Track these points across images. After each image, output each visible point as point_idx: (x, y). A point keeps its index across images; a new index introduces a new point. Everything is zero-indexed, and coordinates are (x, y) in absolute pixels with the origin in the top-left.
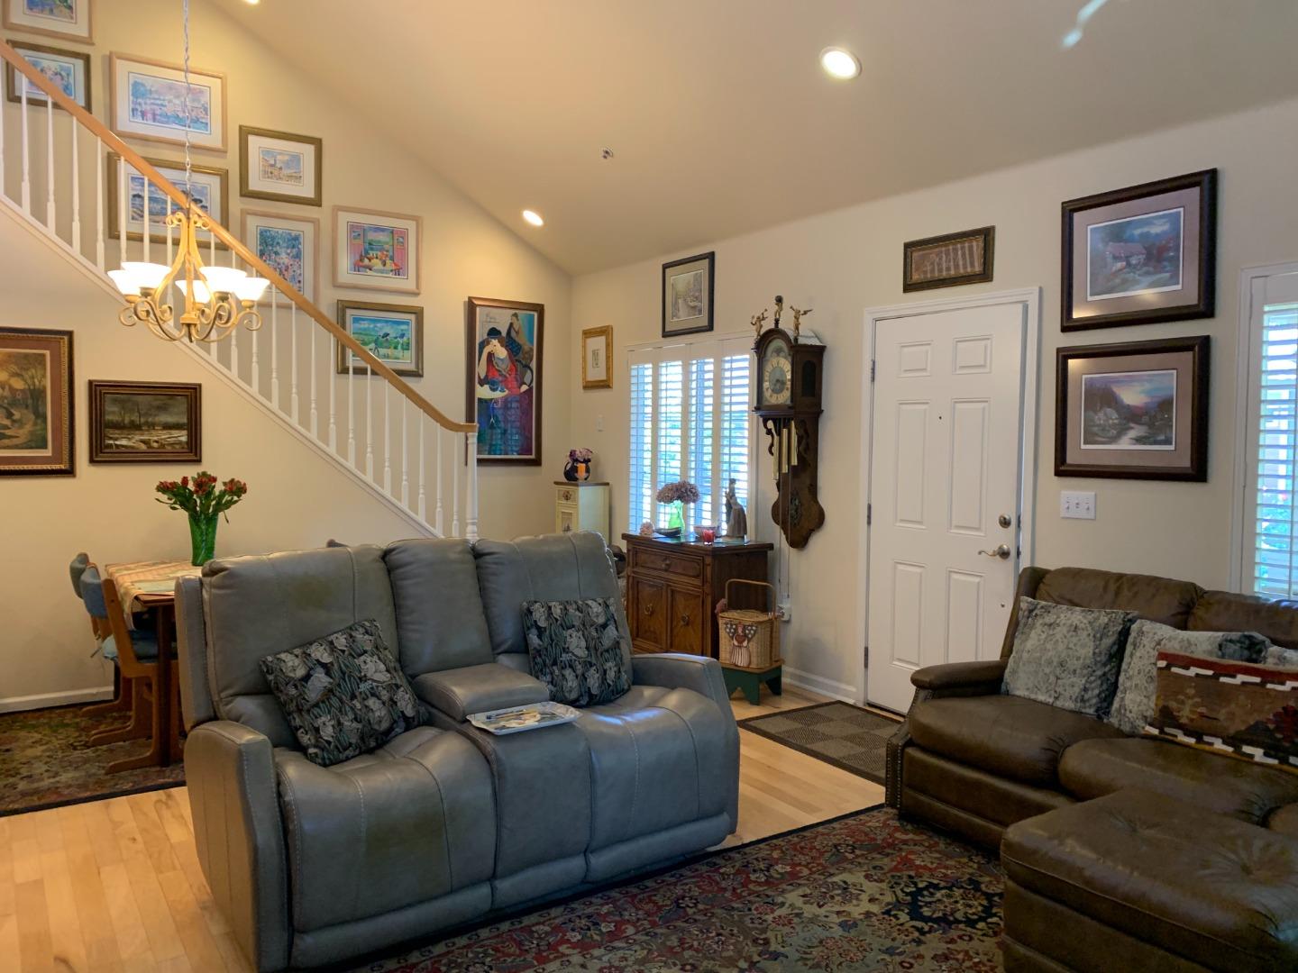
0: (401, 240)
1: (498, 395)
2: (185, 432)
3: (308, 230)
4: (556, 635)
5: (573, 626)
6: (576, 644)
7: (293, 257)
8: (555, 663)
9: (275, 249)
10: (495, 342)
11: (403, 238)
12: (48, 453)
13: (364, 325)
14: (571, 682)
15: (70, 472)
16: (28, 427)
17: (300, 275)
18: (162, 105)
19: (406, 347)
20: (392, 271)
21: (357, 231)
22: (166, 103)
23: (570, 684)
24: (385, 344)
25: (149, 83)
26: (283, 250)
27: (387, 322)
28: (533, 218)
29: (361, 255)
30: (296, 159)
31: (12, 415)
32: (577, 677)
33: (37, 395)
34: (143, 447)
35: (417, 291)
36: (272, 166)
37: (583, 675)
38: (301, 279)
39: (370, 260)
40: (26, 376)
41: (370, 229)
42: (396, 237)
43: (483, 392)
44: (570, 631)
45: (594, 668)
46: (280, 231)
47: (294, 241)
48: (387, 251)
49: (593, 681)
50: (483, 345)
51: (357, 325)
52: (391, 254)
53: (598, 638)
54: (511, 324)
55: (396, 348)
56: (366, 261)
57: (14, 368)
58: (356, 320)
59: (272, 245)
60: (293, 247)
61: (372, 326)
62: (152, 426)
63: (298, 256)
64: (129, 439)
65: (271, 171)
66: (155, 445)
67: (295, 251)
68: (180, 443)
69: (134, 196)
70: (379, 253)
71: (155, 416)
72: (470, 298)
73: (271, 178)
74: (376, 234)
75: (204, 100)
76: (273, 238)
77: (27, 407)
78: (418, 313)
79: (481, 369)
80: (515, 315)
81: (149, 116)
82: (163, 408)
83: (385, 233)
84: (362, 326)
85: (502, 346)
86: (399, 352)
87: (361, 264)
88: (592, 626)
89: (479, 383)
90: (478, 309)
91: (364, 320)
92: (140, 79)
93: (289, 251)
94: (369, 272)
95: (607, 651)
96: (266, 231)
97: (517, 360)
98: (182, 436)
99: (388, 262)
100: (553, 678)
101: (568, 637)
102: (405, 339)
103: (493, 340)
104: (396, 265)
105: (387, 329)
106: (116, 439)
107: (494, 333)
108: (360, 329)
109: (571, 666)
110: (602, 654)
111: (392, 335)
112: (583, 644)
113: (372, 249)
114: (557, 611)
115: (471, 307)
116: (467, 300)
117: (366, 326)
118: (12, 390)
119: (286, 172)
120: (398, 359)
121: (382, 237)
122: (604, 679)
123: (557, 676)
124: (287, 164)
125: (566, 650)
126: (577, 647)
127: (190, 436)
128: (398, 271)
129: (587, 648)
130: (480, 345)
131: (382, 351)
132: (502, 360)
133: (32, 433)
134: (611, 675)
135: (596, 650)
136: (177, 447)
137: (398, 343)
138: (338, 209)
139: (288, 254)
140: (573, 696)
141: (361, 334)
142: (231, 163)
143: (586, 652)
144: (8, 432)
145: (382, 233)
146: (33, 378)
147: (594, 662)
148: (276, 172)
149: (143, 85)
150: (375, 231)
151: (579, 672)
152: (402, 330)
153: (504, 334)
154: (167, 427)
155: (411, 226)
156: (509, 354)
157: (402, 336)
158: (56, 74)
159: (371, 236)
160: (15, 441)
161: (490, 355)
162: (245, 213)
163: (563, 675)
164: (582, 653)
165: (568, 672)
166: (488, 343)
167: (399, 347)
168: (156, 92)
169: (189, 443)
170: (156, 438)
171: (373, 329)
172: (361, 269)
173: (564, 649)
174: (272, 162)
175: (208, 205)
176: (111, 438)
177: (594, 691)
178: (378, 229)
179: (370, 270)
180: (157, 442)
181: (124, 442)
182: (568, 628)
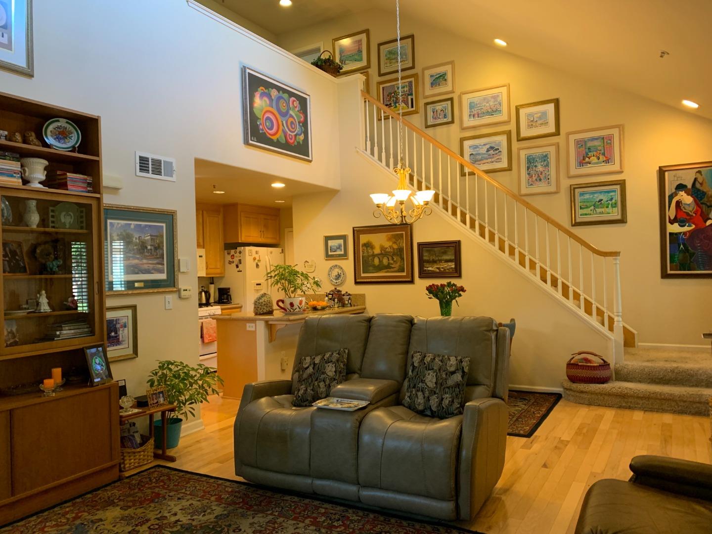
0: (609, 142)
1: (686, 229)
2: (454, 263)
3: (552, 150)
4: (421, 372)
5: (433, 369)
6: (430, 379)
7: (545, 166)
8: (414, 387)
9: (535, 164)
10: (682, 193)
11: (610, 140)
12: (404, 274)
13: (587, 196)
14: (420, 399)
15: (412, 282)
16: (399, 264)
17: (549, 175)
18: (481, 109)
19: (614, 206)
20: (603, 162)
21: (580, 143)
22: (483, 107)
23: (419, 401)
24: (601, 206)
25: (476, 100)
26: (539, 164)
27: (601, 192)
28: (690, 104)
29: (584, 157)
30: (544, 114)
31: (394, 259)
32: (424, 398)
33: (401, 250)
34: (438, 271)
35: (621, 170)
36: (532, 121)
37: (428, 397)
38: (549, 177)
39: (589, 158)
40: (398, 243)
41: (589, 140)
42: (605, 141)
43: (675, 228)
44: (430, 371)
45: (437, 395)
46: (537, 154)
47: (545, 158)
48: (600, 150)
49: (434, 402)
50: (671, 197)
51: (582, 197)
52: (603, 151)
53: (446, 379)
54: (696, 179)
55: (607, 207)
56: (587, 159)
57: (394, 240)
58: (582, 194)
59: (533, 163)
60: (545, 161)
61: (591, 196)
62: (440, 261)
63: (547, 165)
64: (432, 267)
65: (531, 124)
66: (442, 269)
67: (545, 163)
68: (452, 268)
69: (470, 155)
70: (595, 153)
71: (441, 256)
72: (659, 167)
73: (532, 127)
74: (592, 142)
75: (499, 99)
76: (534, 159)
77: (398, 255)
78: (622, 184)
79: (671, 213)
80: (699, 172)
81: (476, 116)
82: (445, 253)
83: (599, 140)
84: (585, 197)
85: (688, 195)
86: (610, 210)
87: (584, 162)
88: (444, 371)
89: (670, 222)
90: (666, 173)
91: (586, 194)
92: (472, 100)
93: (542, 164)
94: (589, 165)
95: (448, 388)
96: (530, 156)
97: (702, 203)
98: (452, 265)
99: (601, 157)
100: (411, 395)
101: (427, 374)
102: (613, 201)
103: (680, 192)
104: (606, 157)
105: (601, 197)
106: (428, 267)
107: (681, 187)
108: (585, 199)
109: (422, 391)
110: (444, 388)
111: (605, 199)
112: (434, 380)
113: (590, 152)
114: (428, 359)
115: (662, 172)
116: (658, 169)
117: (588, 197)
118: (394, 249)
119: (539, 122)
120: (609, 213)
121: (596, 143)
122: (440, 403)
123: (414, 394)
124: (540, 118)
125: (423, 381)
126: (430, 381)
127: (456, 265)
128: (607, 161)
129: (436, 383)
130: (669, 196)
131: (599, 210)
132: (689, 205)
133: (400, 266)
134: (446, 402)
135: (441, 385)
136: (451, 270)
137: (609, 204)
138: (568, 134)
139: (542, 165)
140: (421, 408)
141: (584, 202)
142: (512, 127)
143: (435, 385)
144: (393, 266)
145: (596, 141)
146: (400, 243)
147: (437, 391)
148: (534, 124)
149: (473, 103)
150: (592, 141)
151: (426, 395)
152: (611, 196)
153: (689, 186)
154: (447, 261)
155: (615, 132)
156: (695, 200)
157: (611, 199)
158: (441, 111)
159: (589, 144)
160: (395, 269)
161: (678, 203)
162: (519, 149)
163: (417, 395)
164: (431, 385)
165: (420, 394)
166: (676, 195)
167: (610, 206)
168: (479, 103)
169: (456, 267)
170: (442, 267)
171: (592, 198)
172: (584, 164)
173: (422, 380)
174: (532, 119)
175: (502, 150)
176: (426, 267)
177: (434, 409)
178: (593, 139)
179: (590, 163)
180: (443, 268)
181: (430, 269)
182: (429, 370)
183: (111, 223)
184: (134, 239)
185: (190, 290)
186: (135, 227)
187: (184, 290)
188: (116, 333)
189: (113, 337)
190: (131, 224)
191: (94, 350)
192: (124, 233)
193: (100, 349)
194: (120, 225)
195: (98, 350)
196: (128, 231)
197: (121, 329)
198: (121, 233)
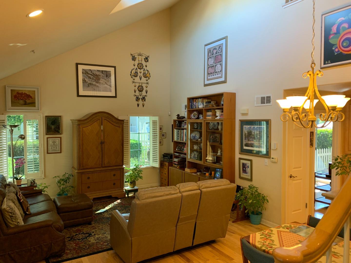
183: (245, 127)
184: (253, 133)
185: (275, 159)
186: (253, 128)
187: (272, 158)
188: (245, 169)
189: (244, 170)
190: (251, 127)
191: (218, 170)
192: (249, 131)
193: (221, 170)
194: (248, 127)
195: (220, 170)
196: (250, 130)
197: (247, 168)
198: (248, 130)
